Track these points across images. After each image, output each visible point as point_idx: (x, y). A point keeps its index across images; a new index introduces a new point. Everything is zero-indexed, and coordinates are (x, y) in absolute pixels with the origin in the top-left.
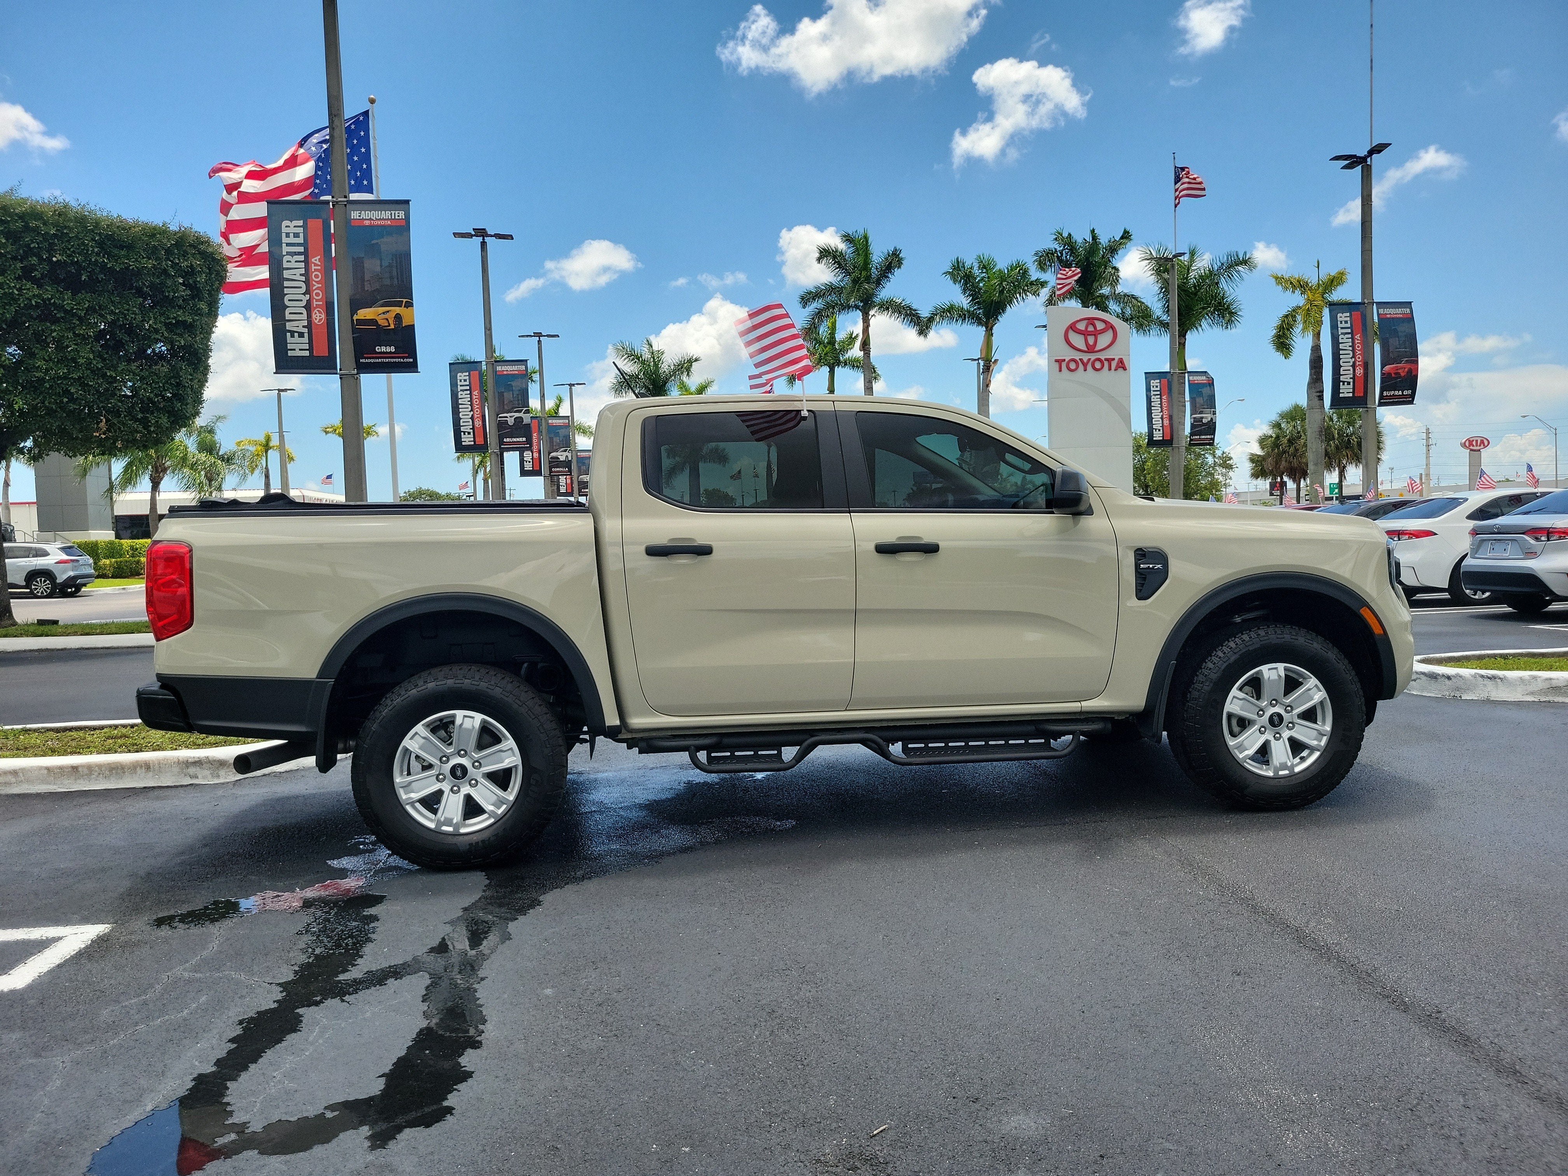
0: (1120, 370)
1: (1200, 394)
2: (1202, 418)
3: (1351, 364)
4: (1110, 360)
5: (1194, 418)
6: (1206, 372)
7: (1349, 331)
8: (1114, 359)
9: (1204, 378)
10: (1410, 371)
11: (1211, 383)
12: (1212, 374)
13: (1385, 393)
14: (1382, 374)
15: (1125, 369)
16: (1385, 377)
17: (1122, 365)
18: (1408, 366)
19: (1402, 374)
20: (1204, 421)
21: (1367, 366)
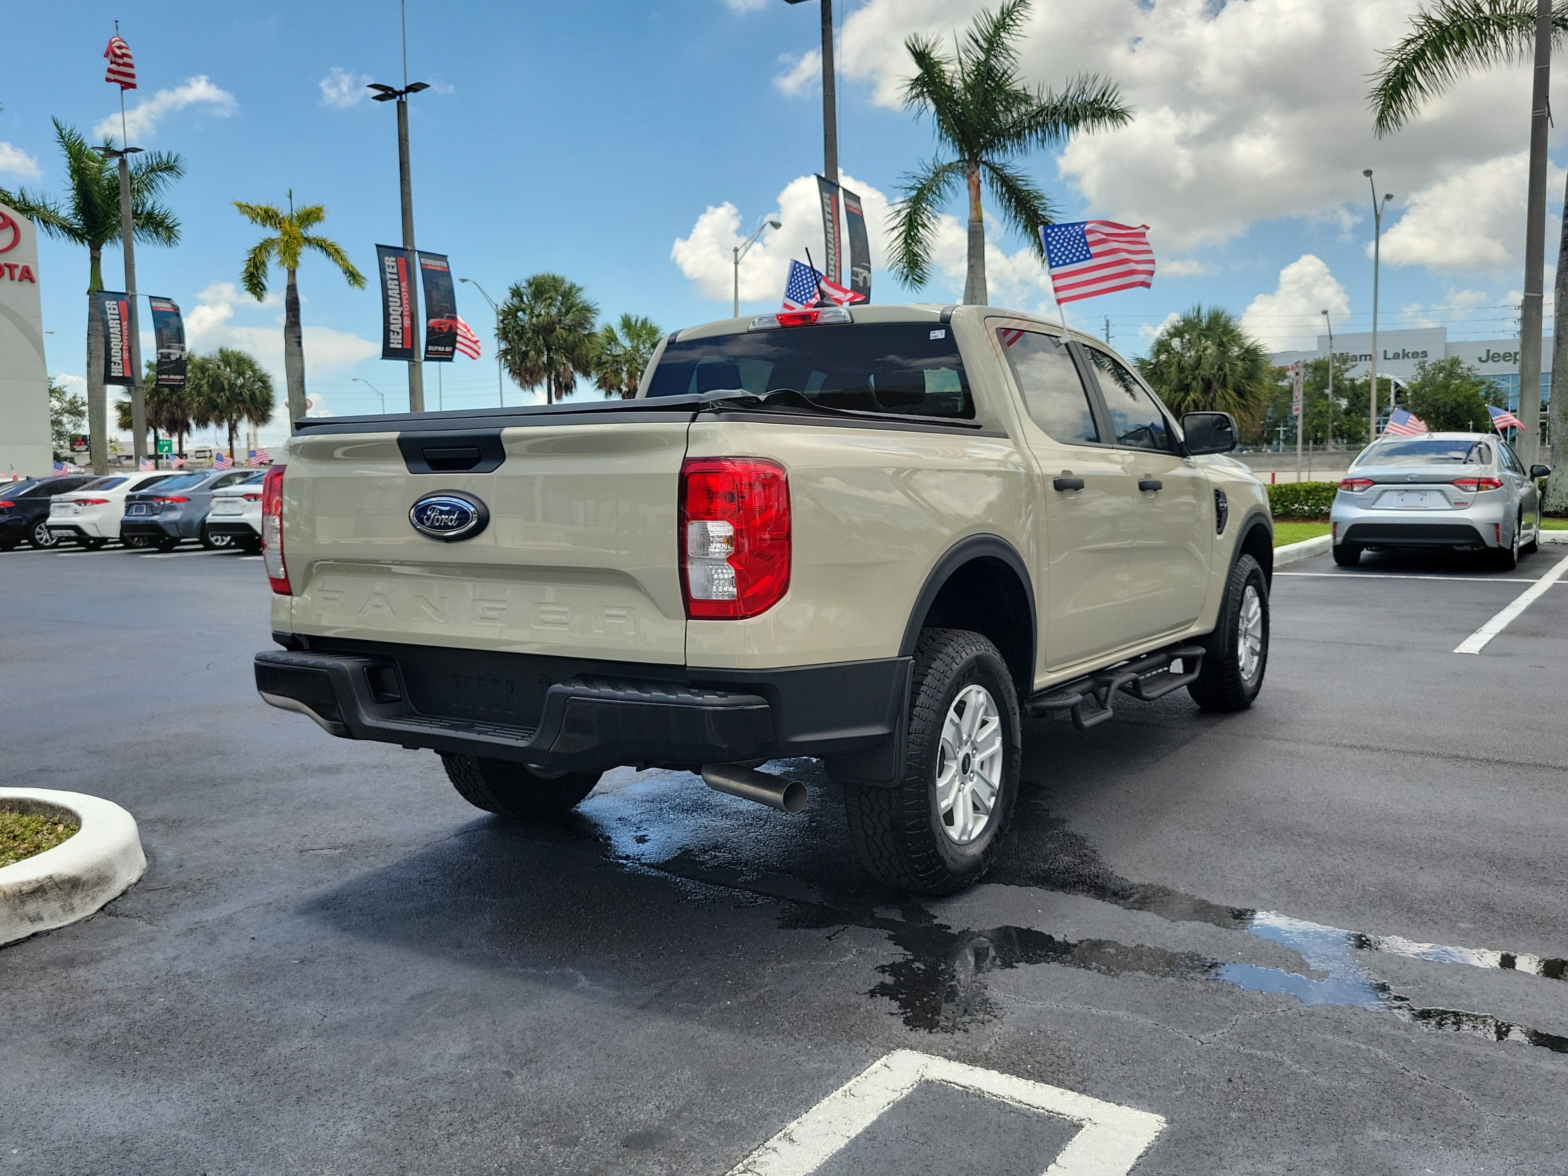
0: (26, 282)
1: (167, 325)
2: (170, 354)
3: (399, 313)
4: (12, 267)
5: (161, 354)
6: (169, 299)
7: (396, 277)
8: (16, 266)
9: (169, 306)
10: (451, 328)
11: (176, 312)
12: (177, 302)
13: (430, 348)
14: (428, 327)
15: (32, 280)
16: (430, 331)
17: (27, 275)
18: (449, 322)
19: (444, 330)
20: (173, 358)
21: (413, 316)
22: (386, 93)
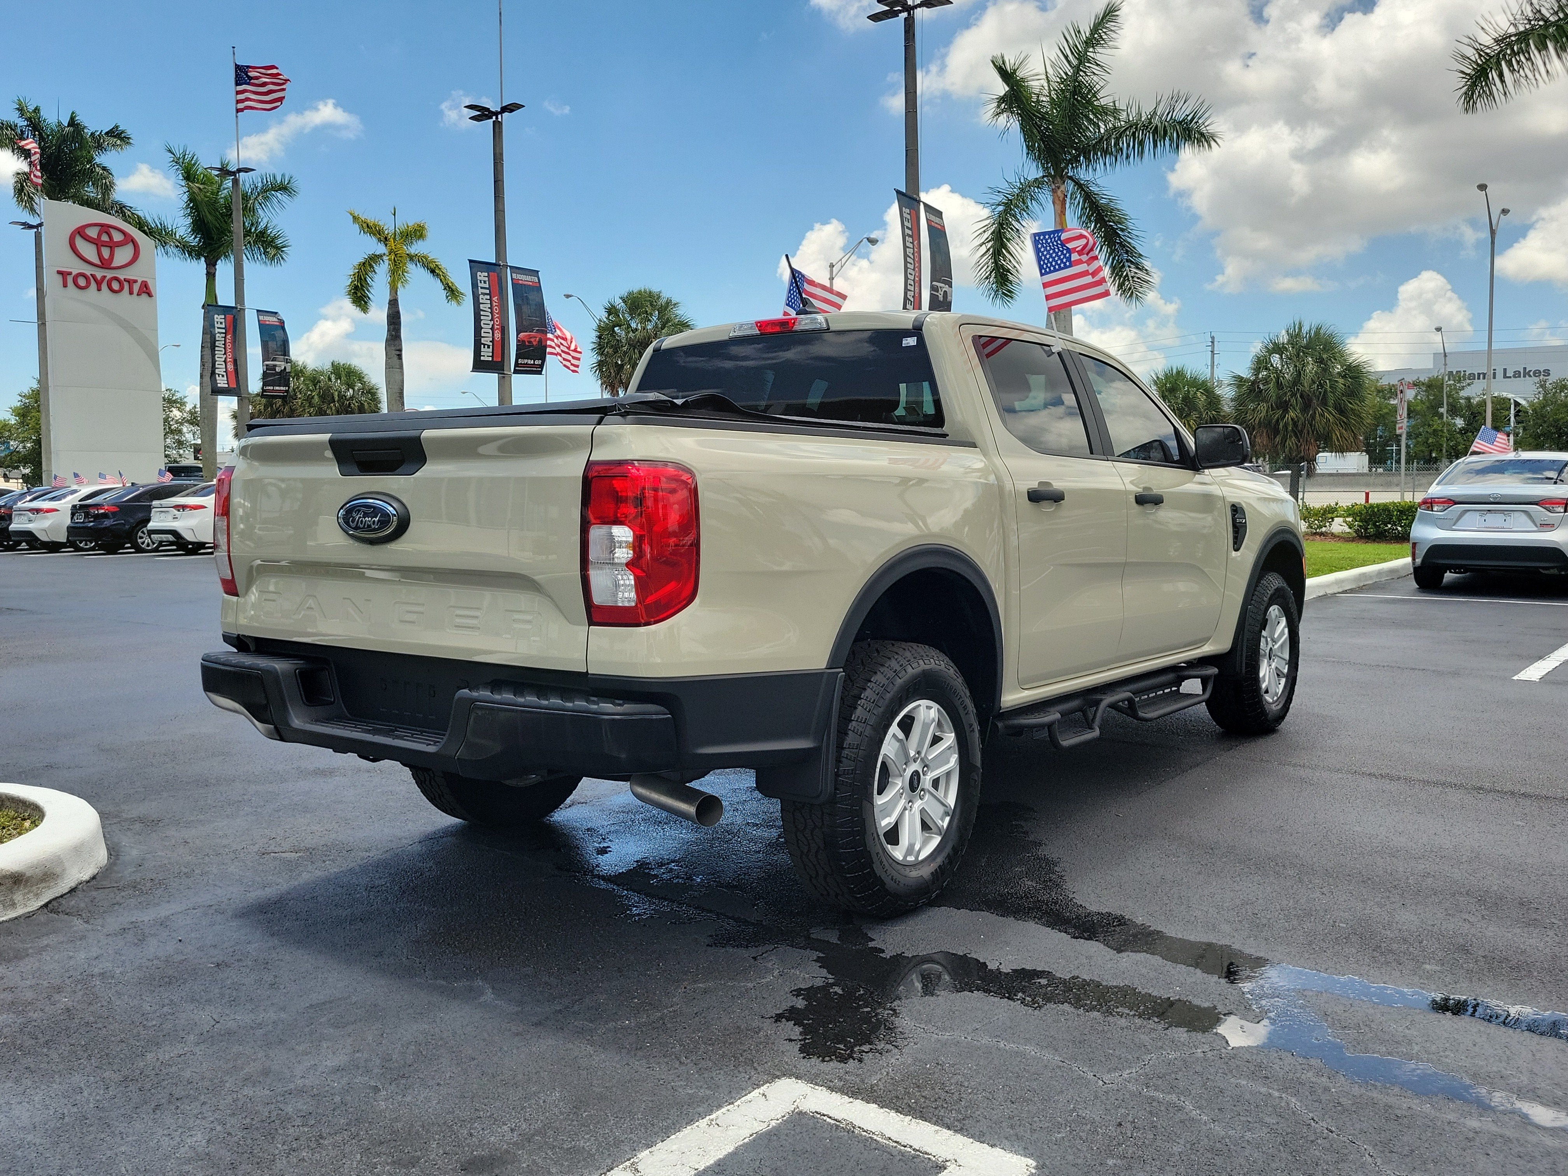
0: (144, 296)
1: (273, 338)
2: (275, 366)
3: (490, 326)
4: (131, 282)
5: (267, 365)
6: (276, 313)
7: (488, 291)
8: (135, 281)
9: (275, 319)
10: (540, 341)
11: (282, 325)
12: (283, 316)
13: (520, 361)
14: (518, 341)
15: (150, 295)
16: (521, 345)
17: (146, 290)
18: (539, 336)
19: (534, 343)
20: (278, 369)
21: (504, 330)
22: (483, 114)
